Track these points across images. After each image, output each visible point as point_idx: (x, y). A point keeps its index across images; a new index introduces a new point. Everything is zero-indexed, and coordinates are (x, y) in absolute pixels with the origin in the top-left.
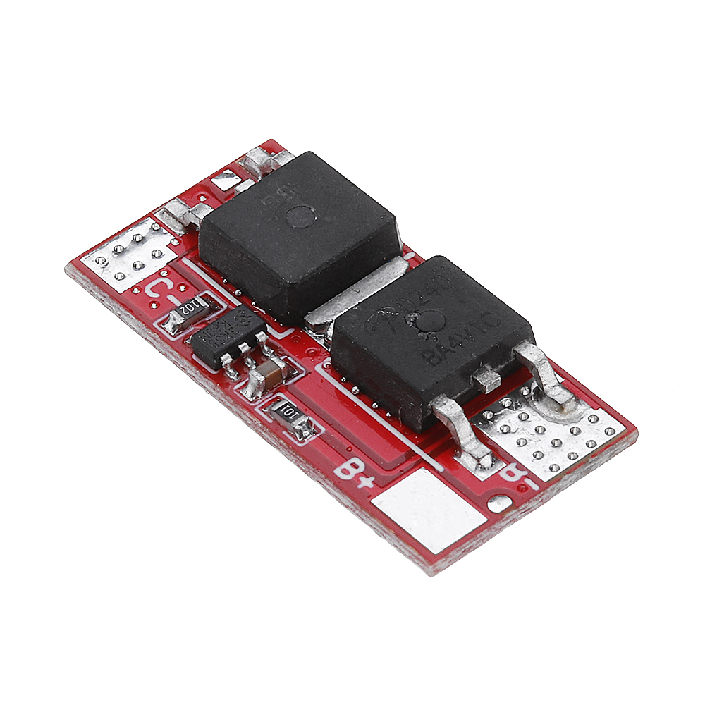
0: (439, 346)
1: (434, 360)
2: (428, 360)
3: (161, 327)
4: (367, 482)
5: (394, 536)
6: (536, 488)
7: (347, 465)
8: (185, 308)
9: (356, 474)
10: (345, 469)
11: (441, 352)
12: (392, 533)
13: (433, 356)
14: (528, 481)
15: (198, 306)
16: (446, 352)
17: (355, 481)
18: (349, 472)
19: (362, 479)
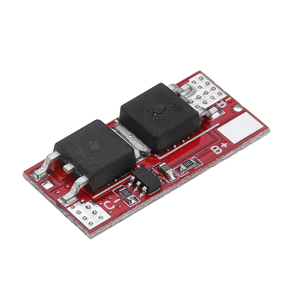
0: (173, 107)
2: (180, 110)
3: (132, 205)
4: (224, 145)
5: (252, 139)
6: (230, 98)
7: (215, 151)
9: (220, 148)
11: (176, 107)
12: (251, 139)
13: (178, 109)
14: (226, 100)
16: (176, 105)
17: (223, 148)
18: (218, 150)
19: (222, 146)
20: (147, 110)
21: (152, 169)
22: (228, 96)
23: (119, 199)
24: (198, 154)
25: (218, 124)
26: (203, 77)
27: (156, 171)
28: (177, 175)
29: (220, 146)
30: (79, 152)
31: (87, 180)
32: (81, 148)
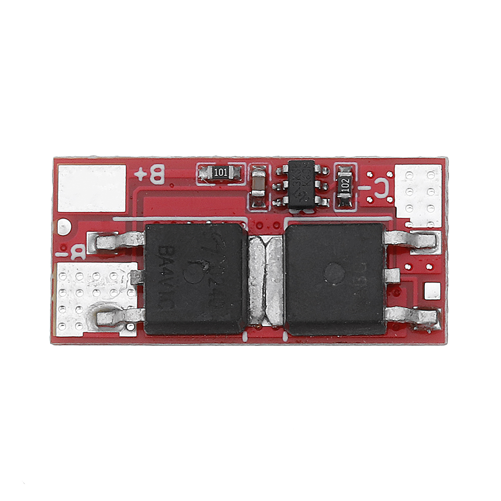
0: (172, 262)
1: (163, 250)
2: (167, 247)
4: (140, 174)
6: (58, 254)
7: (161, 174)
8: (347, 183)
9: (151, 174)
10: (160, 171)
11: (167, 259)
13: (167, 252)
14: (65, 254)
15: (342, 190)
16: (164, 261)
17: (147, 169)
18: (156, 172)
19: (145, 174)
20: (209, 286)
21: (272, 209)
22: (55, 261)
23: (360, 188)
24: (188, 187)
25: (116, 219)
26: (57, 325)
27: (270, 200)
28: (247, 171)
29: (147, 179)
30: (365, 280)
31: (387, 232)
32: (356, 285)
